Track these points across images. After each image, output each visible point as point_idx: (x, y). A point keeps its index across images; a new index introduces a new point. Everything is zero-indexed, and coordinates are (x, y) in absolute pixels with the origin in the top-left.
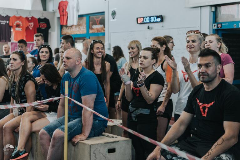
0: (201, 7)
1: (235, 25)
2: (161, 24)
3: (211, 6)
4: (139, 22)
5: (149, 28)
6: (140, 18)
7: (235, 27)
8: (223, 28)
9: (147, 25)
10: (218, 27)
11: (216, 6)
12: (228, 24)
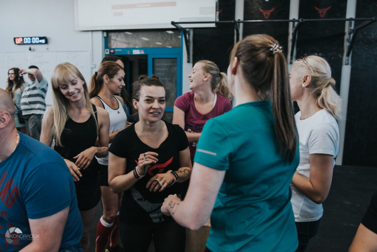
0: (92, 31)
1: (128, 51)
2: (46, 46)
3: (103, 31)
4: (16, 42)
5: (30, 49)
6: (19, 38)
7: (128, 54)
8: (116, 54)
9: (28, 47)
10: (110, 53)
11: (108, 32)
12: (120, 50)
